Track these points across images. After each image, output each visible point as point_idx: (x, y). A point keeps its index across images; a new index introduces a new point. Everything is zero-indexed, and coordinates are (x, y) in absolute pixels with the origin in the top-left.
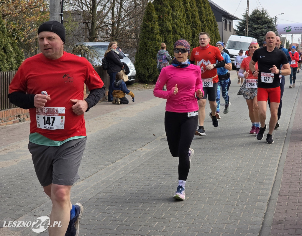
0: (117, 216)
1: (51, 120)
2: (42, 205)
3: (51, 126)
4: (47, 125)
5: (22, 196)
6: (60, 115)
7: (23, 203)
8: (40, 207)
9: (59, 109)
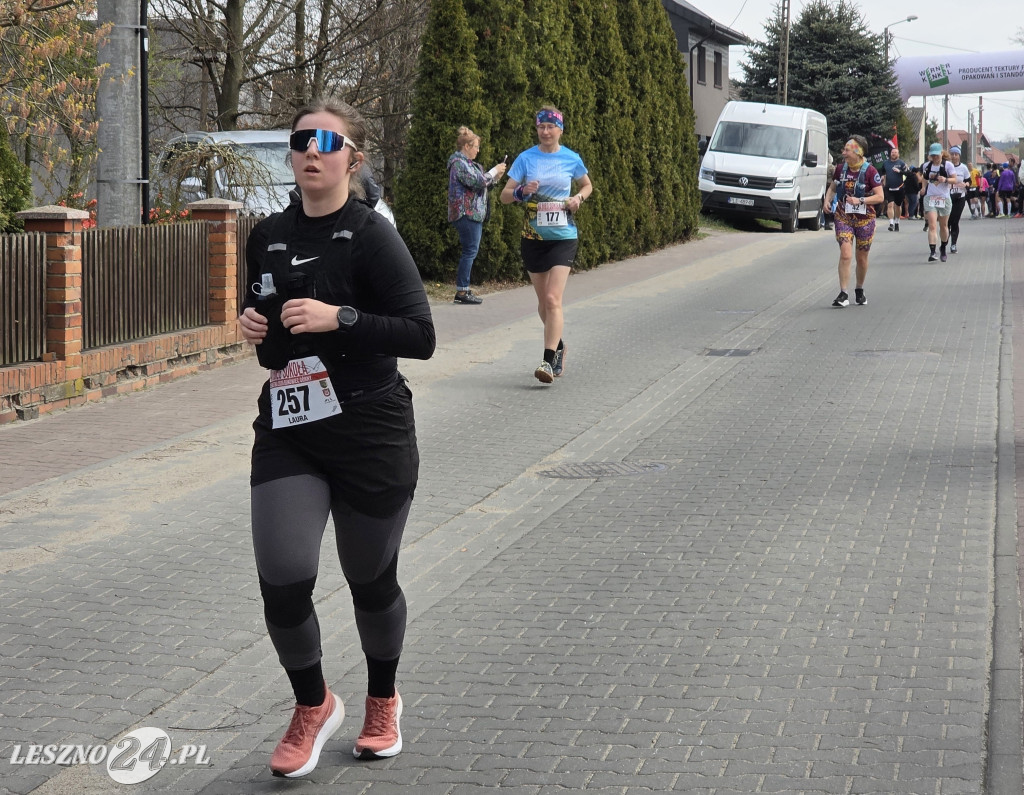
0: (462, 728)
2: (186, 693)
5: (105, 666)
7: (118, 686)
8: (181, 699)
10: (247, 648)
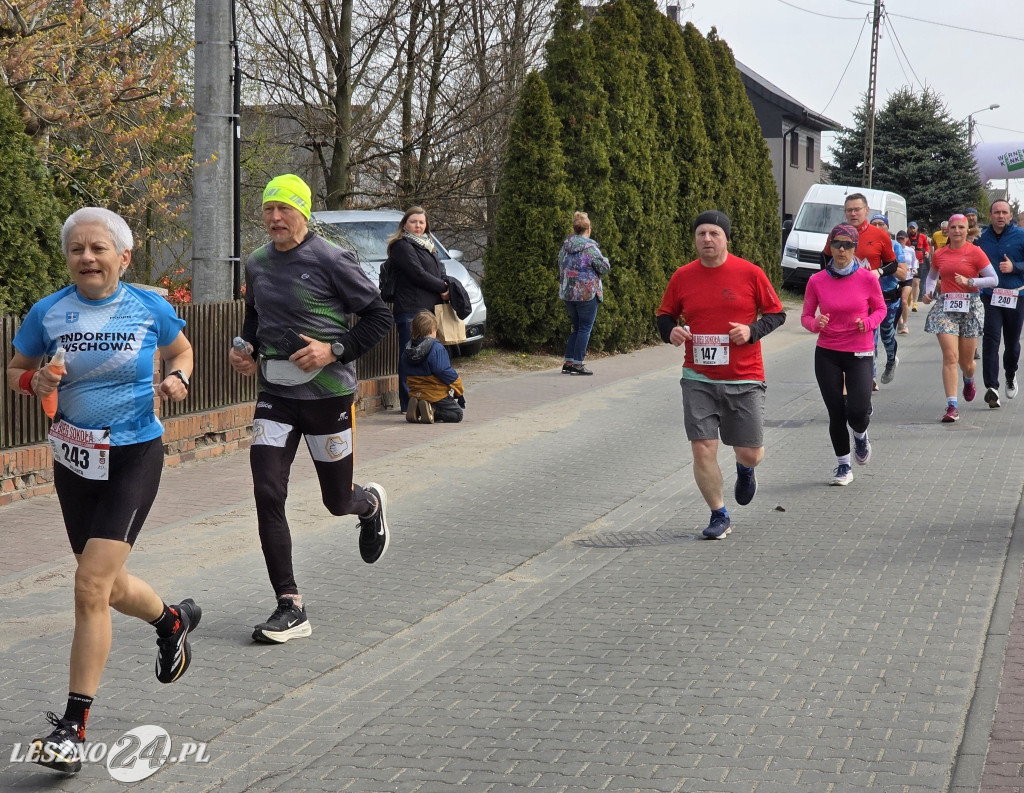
1: (712, 352)
3: (711, 360)
4: (706, 359)
6: (722, 345)
9: (721, 336)
10: (248, 717)
